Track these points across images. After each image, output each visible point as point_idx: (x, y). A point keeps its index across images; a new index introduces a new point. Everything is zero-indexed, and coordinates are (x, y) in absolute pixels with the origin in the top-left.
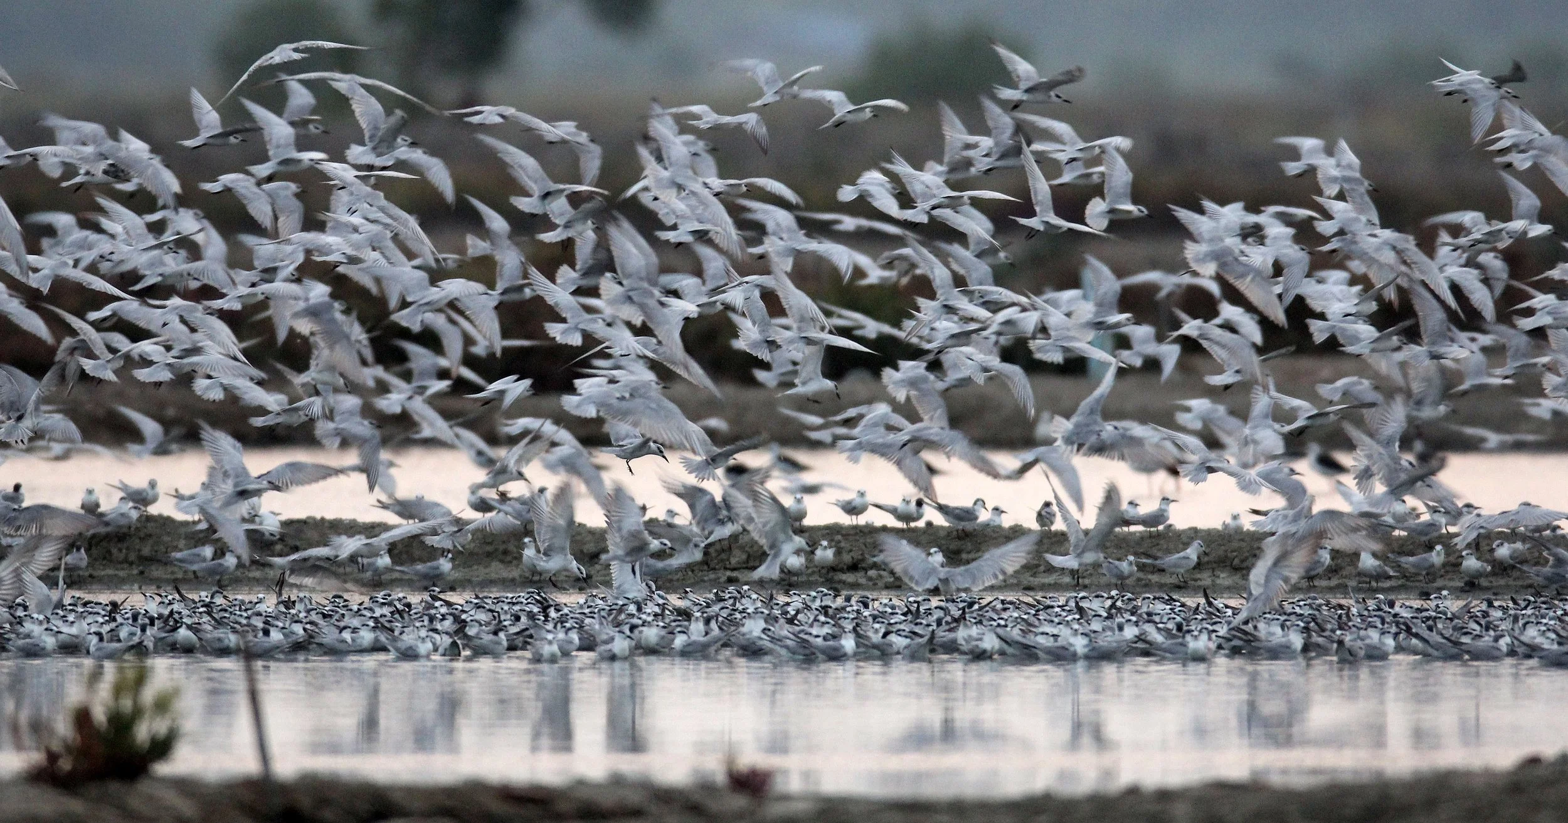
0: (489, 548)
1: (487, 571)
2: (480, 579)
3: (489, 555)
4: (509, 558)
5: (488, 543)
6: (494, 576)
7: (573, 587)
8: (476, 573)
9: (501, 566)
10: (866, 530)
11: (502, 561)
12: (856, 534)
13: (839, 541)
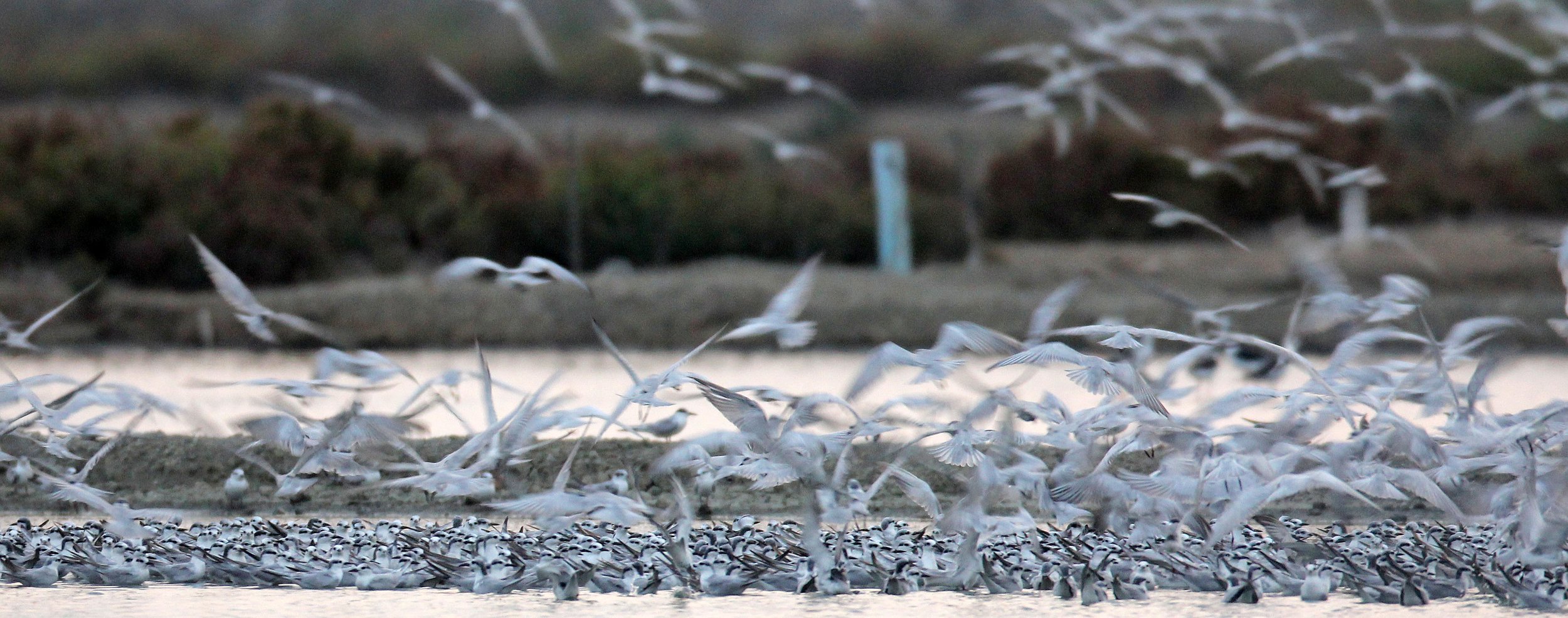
0: (192, 466)
1: (191, 491)
2: (183, 501)
3: (192, 473)
4: (215, 477)
5: (192, 460)
6: (198, 498)
7: (290, 510)
8: (177, 494)
9: (206, 486)
10: (625, 445)
11: (207, 481)
12: (614, 449)
13: (594, 458)
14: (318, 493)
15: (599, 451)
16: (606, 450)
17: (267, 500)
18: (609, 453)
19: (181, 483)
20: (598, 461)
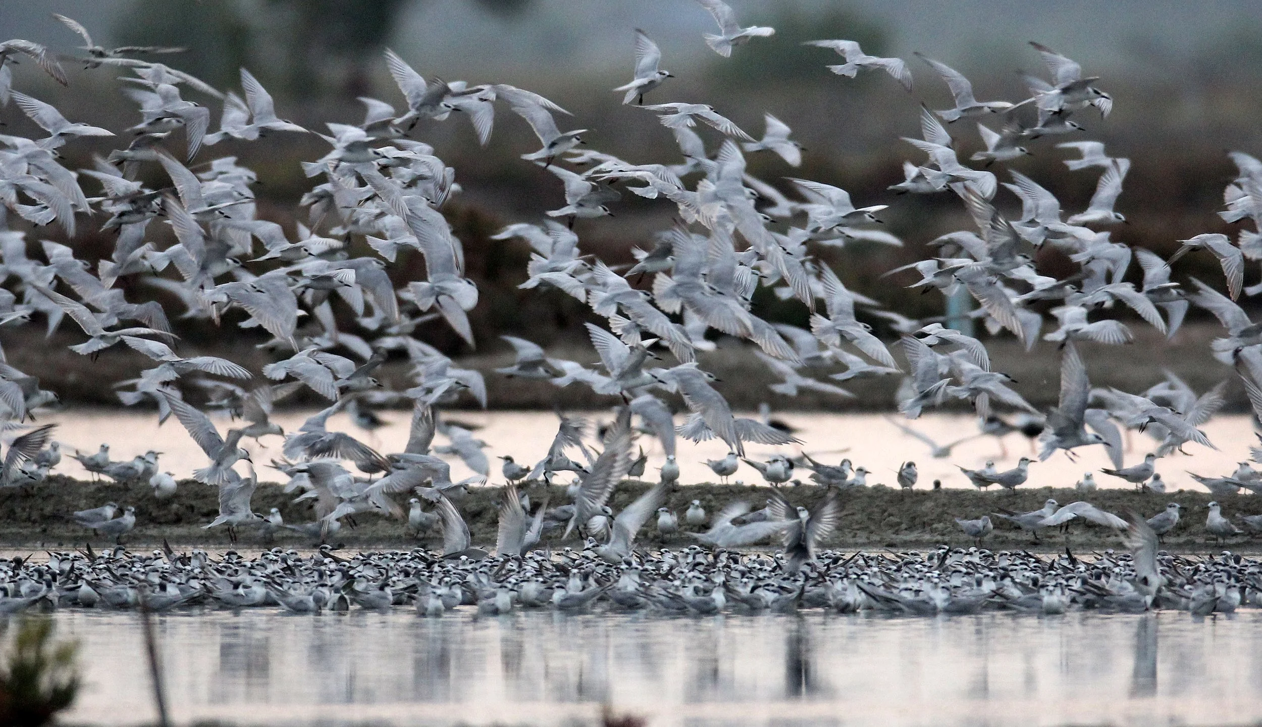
1: (374, 528)
2: (367, 536)
3: (375, 515)
6: (381, 534)
8: (363, 531)
9: (388, 524)
10: (735, 490)
12: (727, 493)
13: (710, 501)
14: (480, 530)
15: (714, 495)
16: (719, 494)
17: (438, 536)
18: (722, 497)
19: (367, 522)
20: (713, 503)
